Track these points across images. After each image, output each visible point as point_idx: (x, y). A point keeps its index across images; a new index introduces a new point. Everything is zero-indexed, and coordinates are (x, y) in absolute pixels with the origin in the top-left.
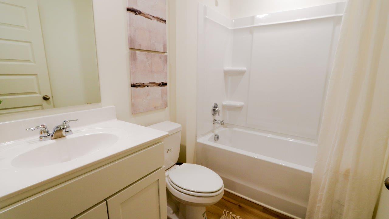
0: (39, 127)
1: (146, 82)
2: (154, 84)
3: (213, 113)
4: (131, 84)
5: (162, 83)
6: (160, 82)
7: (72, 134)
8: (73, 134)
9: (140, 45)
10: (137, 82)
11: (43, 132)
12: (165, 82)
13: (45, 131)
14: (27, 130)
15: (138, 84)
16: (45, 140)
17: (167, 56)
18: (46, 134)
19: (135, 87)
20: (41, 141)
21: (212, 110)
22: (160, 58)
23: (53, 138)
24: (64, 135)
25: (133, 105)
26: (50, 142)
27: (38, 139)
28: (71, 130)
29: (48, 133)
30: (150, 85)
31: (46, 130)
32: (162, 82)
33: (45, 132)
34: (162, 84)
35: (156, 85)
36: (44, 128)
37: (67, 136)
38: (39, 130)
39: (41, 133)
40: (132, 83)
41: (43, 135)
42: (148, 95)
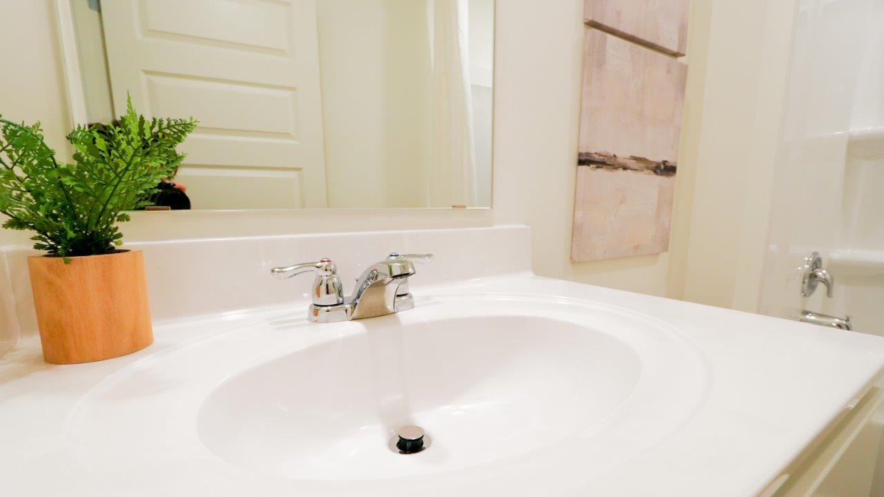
0: (312, 264)
1: (623, 153)
2: (642, 165)
3: (806, 286)
4: (580, 154)
5: (664, 162)
6: (659, 159)
7: (413, 307)
8: (415, 309)
9: (619, 14)
10: (598, 147)
11: (323, 288)
12: (671, 161)
13: (330, 283)
14: (273, 271)
15: (600, 155)
16: (327, 321)
17: (687, 66)
18: (333, 298)
19: (592, 166)
20: (316, 321)
21: (804, 278)
22: (668, 72)
23: (355, 314)
24: (390, 307)
25: (576, 230)
26: (345, 329)
27: (306, 316)
28: (411, 291)
29: (340, 293)
30: (632, 163)
31: (335, 280)
32: (665, 159)
33: (331, 288)
34: (662, 167)
35: (648, 168)
36: (329, 273)
37: (399, 313)
38: (311, 277)
39: (318, 293)
40: (583, 151)
41: (325, 299)
42: (622, 202)
